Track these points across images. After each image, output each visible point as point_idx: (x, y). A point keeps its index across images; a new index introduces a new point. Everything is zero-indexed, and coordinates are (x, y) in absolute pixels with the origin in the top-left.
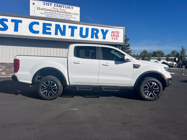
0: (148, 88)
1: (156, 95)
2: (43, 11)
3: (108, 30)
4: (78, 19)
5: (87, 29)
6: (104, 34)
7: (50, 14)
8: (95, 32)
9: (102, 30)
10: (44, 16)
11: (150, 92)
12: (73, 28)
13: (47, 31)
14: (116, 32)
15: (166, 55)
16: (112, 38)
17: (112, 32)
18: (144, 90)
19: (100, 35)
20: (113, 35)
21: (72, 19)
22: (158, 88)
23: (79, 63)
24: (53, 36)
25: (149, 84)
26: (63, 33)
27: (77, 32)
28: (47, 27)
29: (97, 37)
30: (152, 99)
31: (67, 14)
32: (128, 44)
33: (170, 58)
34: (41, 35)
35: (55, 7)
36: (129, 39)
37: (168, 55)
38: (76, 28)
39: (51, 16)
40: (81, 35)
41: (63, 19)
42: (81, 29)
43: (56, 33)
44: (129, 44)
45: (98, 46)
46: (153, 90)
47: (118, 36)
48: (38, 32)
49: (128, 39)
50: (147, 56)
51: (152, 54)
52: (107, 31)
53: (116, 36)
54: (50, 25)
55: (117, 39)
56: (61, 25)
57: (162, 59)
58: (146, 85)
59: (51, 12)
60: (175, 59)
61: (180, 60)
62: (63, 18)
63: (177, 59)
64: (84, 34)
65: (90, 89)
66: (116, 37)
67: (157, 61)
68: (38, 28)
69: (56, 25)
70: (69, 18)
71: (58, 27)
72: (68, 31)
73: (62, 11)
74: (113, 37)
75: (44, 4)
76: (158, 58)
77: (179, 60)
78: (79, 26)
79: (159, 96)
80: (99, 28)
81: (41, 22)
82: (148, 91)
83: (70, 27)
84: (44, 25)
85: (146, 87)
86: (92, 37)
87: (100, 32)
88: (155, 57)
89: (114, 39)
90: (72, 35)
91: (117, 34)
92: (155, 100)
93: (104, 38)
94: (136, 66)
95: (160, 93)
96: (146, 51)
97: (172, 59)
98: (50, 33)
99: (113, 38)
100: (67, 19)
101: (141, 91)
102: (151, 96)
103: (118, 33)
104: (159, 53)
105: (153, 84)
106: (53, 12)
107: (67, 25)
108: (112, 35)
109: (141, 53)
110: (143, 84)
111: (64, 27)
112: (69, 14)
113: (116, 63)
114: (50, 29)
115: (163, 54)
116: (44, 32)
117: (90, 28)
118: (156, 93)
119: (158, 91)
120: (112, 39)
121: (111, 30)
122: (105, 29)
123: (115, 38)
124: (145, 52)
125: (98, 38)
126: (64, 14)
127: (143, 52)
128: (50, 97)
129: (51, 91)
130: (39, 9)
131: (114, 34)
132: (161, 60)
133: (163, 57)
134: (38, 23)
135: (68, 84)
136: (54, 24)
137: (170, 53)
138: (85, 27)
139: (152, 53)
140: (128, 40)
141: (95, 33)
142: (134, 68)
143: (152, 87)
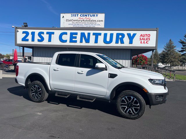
0: (126, 103)
2: (71, 22)
3: (136, 34)
4: (102, 25)
5: (112, 35)
6: (131, 38)
7: (77, 24)
8: (120, 36)
9: (129, 35)
10: (72, 26)
11: (130, 108)
12: (97, 35)
13: (73, 39)
14: (146, 35)
16: (141, 42)
17: (141, 35)
18: (121, 105)
19: (126, 40)
20: (143, 39)
21: (96, 26)
22: (139, 104)
23: (58, 70)
24: (78, 44)
25: (127, 98)
26: (88, 41)
27: (101, 38)
28: (74, 36)
29: (122, 42)
31: (92, 22)
34: (68, 44)
35: (81, 17)
38: (100, 34)
39: (78, 25)
40: (105, 41)
41: (88, 27)
42: (105, 35)
43: (81, 42)
45: (78, 53)
46: (133, 106)
47: (149, 40)
48: (66, 41)
52: (134, 35)
53: (146, 39)
54: (76, 34)
55: (147, 42)
56: (86, 32)
58: (123, 99)
59: (78, 22)
62: (88, 26)
64: (108, 39)
65: (66, 96)
66: (145, 41)
68: (66, 37)
69: (81, 33)
70: (94, 25)
71: (83, 35)
72: (92, 38)
73: (87, 20)
74: (143, 41)
75: (72, 16)
78: (103, 32)
80: (125, 33)
81: (69, 32)
82: (126, 106)
83: (94, 34)
84: (72, 34)
85: (123, 101)
86: (117, 42)
87: (126, 36)
89: (144, 43)
90: (96, 41)
91: (147, 37)
92: (135, 118)
93: (131, 42)
98: (76, 42)
99: (143, 42)
100: (92, 27)
101: (117, 105)
103: (149, 36)
105: (132, 98)
106: (79, 22)
107: (92, 32)
108: (141, 39)
110: (120, 98)
111: (89, 34)
112: (93, 22)
114: (76, 38)
116: (71, 41)
117: (115, 33)
119: (139, 108)
120: (141, 43)
121: (139, 33)
122: (132, 33)
123: (145, 42)
125: (124, 43)
126: (89, 22)
129: (38, 94)
130: (68, 20)
131: (144, 38)
134: (66, 34)
135: (50, 89)
136: (79, 32)
138: (109, 33)
141: (120, 38)
142: (109, 77)
143: (131, 102)
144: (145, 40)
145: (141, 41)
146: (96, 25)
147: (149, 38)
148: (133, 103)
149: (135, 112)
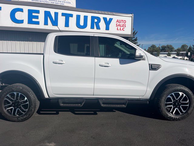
0: (172, 101)
3: (112, 19)
4: (73, 4)
5: (86, 18)
6: (108, 23)
8: (96, 21)
9: (105, 19)
10: (30, 1)
11: (176, 107)
12: (67, 17)
13: (34, 20)
14: (122, 20)
15: (175, 49)
16: (118, 28)
17: (117, 21)
18: (166, 105)
19: (102, 24)
20: (119, 25)
21: (66, 5)
22: (188, 101)
23: (62, 62)
25: (174, 95)
26: (55, 23)
27: (73, 21)
28: (34, 14)
29: (98, 28)
30: (178, 117)
32: (135, 38)
33: (181, 52)
34: (25, 25)
36: (137, 33)
37: (177, 49)
38: (71, 16)
40: (78, 25)
41: (55, 4)
42: (78, 17)
43: (46, 23)
44: (137, 38)
45: (93, 35)
46: (181, 105)
47: (125, 27)
48: (22, 22)
50: (156, 51)
51: (161, 48)
53: (122, 26)
54: (38, 12)
55: (124, 29)
56: (52, 11)
57: (172, 54)
58: (169, 96)
60: (187, 54)
61: (193, 55)
62: (55, 2)
63: (189, 54)
64: (82, 23)
65: (81, 103)
66: (122, 28)
67: (167, 56)
68: (23, 16)
69: (45, 12)
70: (62, 3)
71: (47, 14)
72: (61, 20)
74: (119, 27)
76: (167, 53)
77: (191, 54)
78: (75, 14)
79: (188, 114)
80: (101, 16)
81: (26, 8)
82: (172, 106)
83: (63, 14)
84: (30, 12)
85: (169, 99)
86: (92, 27)
87: (102, 21)
88: (164, 52)
89: (120, 30)
90: (67, 25)
91: (123, 23)
92: (182, 118)
93: (107, 28)
94: (153, 67)
95: (191, 109)
96: (154, 45)
97: (182, 53)
98: (38, 23)
99: (119, 29)
100: (59, 5)
101: (160, 106)
102: (177, 113)
103: (125, 22)
104: (168, 48)
105: (181, 95)
107: (60, 12)
108: (118, 25)
109: (149, 47)
110: (165, 96)
111: (56, 14)
113: (121, 63)
114: (37, 17)
115: (173, 48)
116: (30, 22)
117: (89, 15)
118: (185, 108)
119: (188, 105)
120: (117, 30)
121: (115, 18)
122: (108, 17)
123: (121, 29)
124: (153, 46)
125: (100, 29)
127: (151, 47)
128: (18, 118)
129: (20, 108)
131: (120, 24)
132: (171, 55)
133: (173, 51)
134: (21, 10)
135: (46, 96)
136: (42, 10)
137: (180, 47)
138: (82, 15)
139: (161, 47)
140: (135, 34)
141: (95, 23)
143: (178, 100)
144: (121, 26)
145: (117, 27)
146: (65, 2)
147: (125, 24)
148: (181, 101)
149: (183, 111)
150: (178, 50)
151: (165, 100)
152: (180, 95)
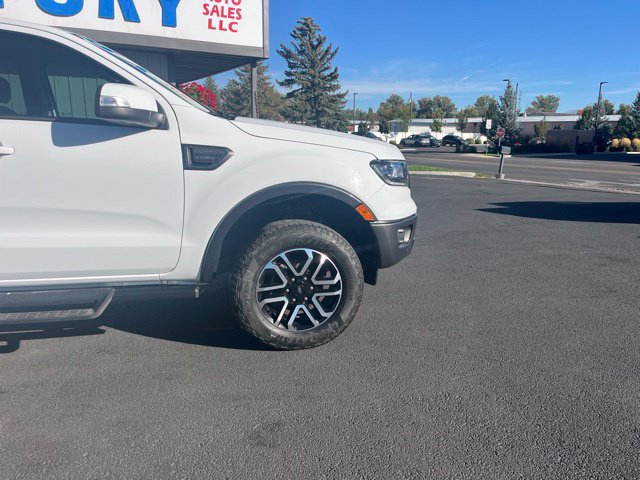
0: (282, 283)
1: (328, 315)
11: (299, 302)
15: (459, 110)
16: (210, 21)
18: (265, 295)
20: (215, 10)
22: (338, 277)
25: (286, 259)
30: (304, 338)
32: (333, 71)
33: (470, 120)
36: (336, 52)
37: (465, 111)
44: (336, 70)
46: (314, 292)
47: (239, 18)
49: (332, 51)
50: (400, 116)
51: (418, 107)
53: (226, 13)
55: (234, 27)
57: (445, 125)
58: (270, 265)
60: (484, 123)
61: (499, 127)
63: (489, 124)
66: (226, 22)
67: (434, 135)
74: (215, 19)
76: (431, 121)
77: (494, 127)
79: (341, 323)
82: (284, 299)
85: (270, 278)
88: (427, 118)
89: (221, 28)
91: (230, 4)
92: (322, 340)
95: (351, 304)
96: (398, 98)
97: (475, 124)
99: (215, 24)
101: (240, 301)
102: (303, 322)
104: (439, 105)
105: (311, 256)
108: (210, 9)
109: (382, 104)
110: (254, 265)
115: (451, 107)
118: (328, 303)
119: (339, 292)
120: (210, 27)
123: (225, 25)
124: (395, 100)
125: (136, 19)
127: (390, 101)
131: (219, 5)
132: (443, 128)
133: (451, 117)
139: (417, 103)
140: (332, 55)
142: (186, 167)
143: (305, 275)
144: (223, 16)
145: (209, 16)
147: (236, 7)
148: (313, 279)
149: (323, 314)
150: (468, 113)
151: (255, 280)
152: (307, 257)
